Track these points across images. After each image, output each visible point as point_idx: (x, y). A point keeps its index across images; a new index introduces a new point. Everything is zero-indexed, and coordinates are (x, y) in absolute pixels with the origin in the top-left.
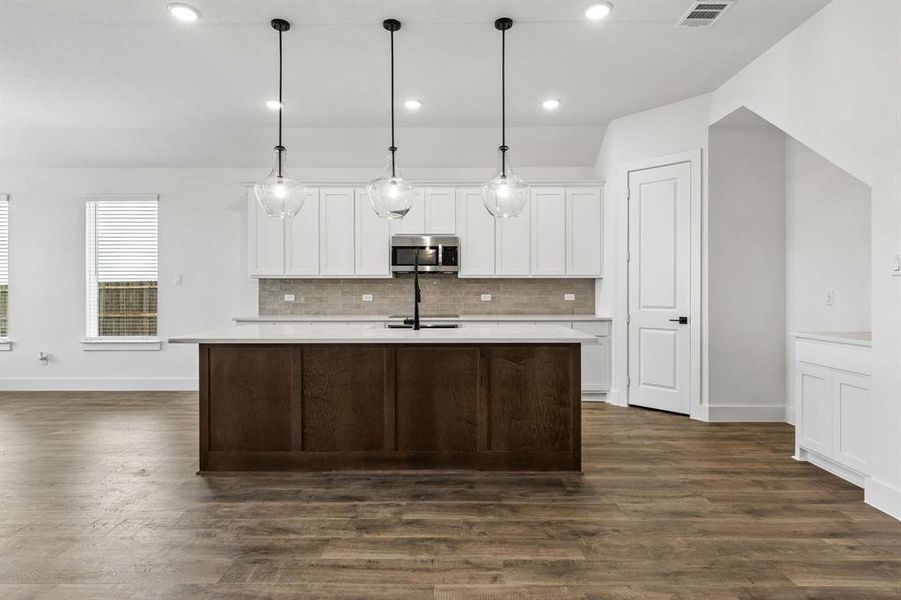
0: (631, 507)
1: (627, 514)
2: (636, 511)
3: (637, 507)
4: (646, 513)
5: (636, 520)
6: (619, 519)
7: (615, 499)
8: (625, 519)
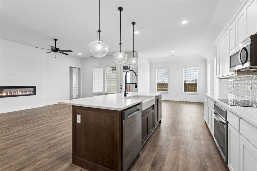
0: (42, 161)
1: (42, 158)
2: (39, 161)
3: (40, 163)
4: (36, 162)
5: (38, 158)
6: (45, 155)
7: (49, 161)
8: (43, 156)
